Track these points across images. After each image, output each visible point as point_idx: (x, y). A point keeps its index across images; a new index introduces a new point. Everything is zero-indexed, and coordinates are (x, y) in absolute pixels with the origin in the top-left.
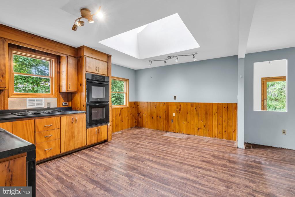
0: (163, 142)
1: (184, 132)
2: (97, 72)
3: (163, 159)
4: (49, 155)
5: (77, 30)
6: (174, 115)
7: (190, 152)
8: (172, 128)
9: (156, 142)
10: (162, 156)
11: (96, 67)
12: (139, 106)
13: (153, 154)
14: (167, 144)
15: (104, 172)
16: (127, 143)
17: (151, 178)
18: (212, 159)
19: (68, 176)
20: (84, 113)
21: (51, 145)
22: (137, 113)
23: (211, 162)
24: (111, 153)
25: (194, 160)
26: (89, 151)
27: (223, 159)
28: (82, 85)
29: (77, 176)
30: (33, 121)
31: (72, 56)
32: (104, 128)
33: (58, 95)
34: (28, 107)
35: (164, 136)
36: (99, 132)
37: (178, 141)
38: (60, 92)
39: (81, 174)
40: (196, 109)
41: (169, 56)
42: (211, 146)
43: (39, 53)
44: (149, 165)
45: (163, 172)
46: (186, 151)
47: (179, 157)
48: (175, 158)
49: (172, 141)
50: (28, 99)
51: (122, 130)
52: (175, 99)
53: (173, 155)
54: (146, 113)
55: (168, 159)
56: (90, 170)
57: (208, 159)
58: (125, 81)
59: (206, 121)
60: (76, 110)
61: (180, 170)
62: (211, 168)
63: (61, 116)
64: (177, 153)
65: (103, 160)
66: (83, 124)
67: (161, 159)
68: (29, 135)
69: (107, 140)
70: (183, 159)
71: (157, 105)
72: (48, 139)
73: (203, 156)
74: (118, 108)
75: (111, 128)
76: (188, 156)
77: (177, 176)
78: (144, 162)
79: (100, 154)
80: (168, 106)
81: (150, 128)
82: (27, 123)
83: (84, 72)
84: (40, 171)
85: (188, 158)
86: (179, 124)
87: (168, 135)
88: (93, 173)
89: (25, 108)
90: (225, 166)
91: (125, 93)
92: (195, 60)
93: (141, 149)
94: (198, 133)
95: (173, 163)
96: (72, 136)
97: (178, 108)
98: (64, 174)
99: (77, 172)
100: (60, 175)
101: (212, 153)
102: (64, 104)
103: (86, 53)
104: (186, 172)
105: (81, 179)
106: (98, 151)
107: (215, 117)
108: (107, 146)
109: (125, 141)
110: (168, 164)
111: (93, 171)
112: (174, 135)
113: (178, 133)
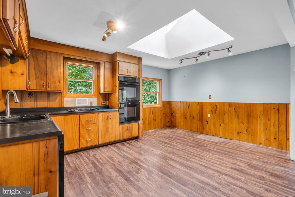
0: (194, 143)
1: (221, 135)
2: (129, 74)
3: (188, 160)
4: (89, 144)
5: (106, 40)
6: (209, 115)
7: (221, 157)
8: (207, 130)
9: (186, 143)
10: (187, 158)
11: (128, 70)
12: (172, 106)
13: (178, 155)
14: (197, 146)
15: (129, 164)
16: (156, 141)
17: (169, 176)
18: (247, 168)
19: (101, 163)
20: (117, 111)
21: (91, 136)
22: (170, 113)
23: (244, 171)
24: (139, 149)
25: (222, 166)
26: (121, 145)
27: (263, 170)
28: (116, 87)
29: (106, 164)
30: (78, 116)
31: (108, 62)
32: (135, 126)
33: (98, 96)
34: (77, 105)
35: (196, 138)
36: (130, 129)
37: (211, 145)
38: (99, 93)
39: (110, 163)
40: (236, 110)
41: (200, 53)
42: (251, 154)
43: (84, 62)
44: (171, 164)
45: (183, 172)
46: (217, 156)
47: (206, 160)
48: (202, 162)
49: (204, 143)
50: (76, 99)
51: (155, 128)
52: (210, 99)
53: (200, 158)
54: (179, 113)
55: (193, 161)
56: (118, 160)
57: (241, 167)
58: (158, 81)
59: (248, 125)
60: (112, 108)
61: (202, 173)
62: (241, 178)
63: (98, 113)
64: (204, 157)
65: (130, 154)
66: (116, 121)
67: (186, 161)
68: (75, 127)
69: (138, 137)
70: (211, 163)
71: (191, 105)
72: (89, 131)
73: (235, 164)
74: (150, 108)
75: (141, 126)
76: (216, 161)
77: (197, 179)
78: (167, 161)
79: (129, 148)
80: (202, 106)
81: (183, 129)
82: (74, 117)
83: (117, 75)
84: (82, 156)
85: (216, 163)
86: (214, 126)
87: (201, 137)
88: (120, 164)
89: (74, 106)
90: (262, 178)
91: (158, 93)
92: (230, 54)
93: (168, 148)
94: (238, 138)
95: (198, 166)
96: (107, 131)
97: (213, 108)
98: (98, 160)
99: (107, 161)
100: (95, 161)
101: (249, 161)
102: (103, 103)
103: (119, 58)
104: (209, 177)
105: (109, 166)
106: (128, 146)
107: (261, 120)
108: (137, 142)
109: (155, 139)
110: (192, 166)
111: (120, 162)
112: (208, 138)
113: (213, 136)
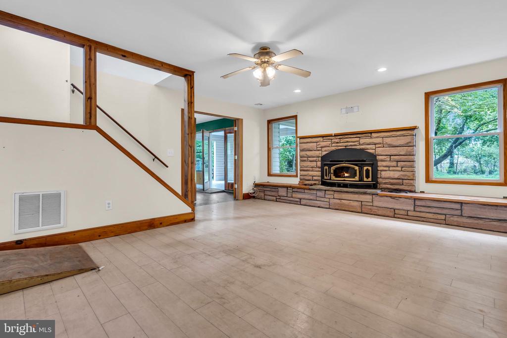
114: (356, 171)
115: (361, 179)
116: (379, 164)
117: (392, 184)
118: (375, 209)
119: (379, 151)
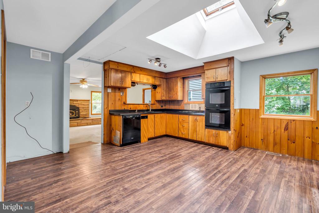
2: (215, 80)
4: (184, 137)
11: (214, 76)
20: (204, 115)
21: (184, 131)
34: (191, 109)
63: (189, 115)
69: (228, 148)
72: (183, 127)
75: (232, 137)
96: (195, 130)
114: (73, 113)
115: (75, 115)
116: (80, 110)
117: (84, 116)
118: (82, 124)
119: (80, 106)
